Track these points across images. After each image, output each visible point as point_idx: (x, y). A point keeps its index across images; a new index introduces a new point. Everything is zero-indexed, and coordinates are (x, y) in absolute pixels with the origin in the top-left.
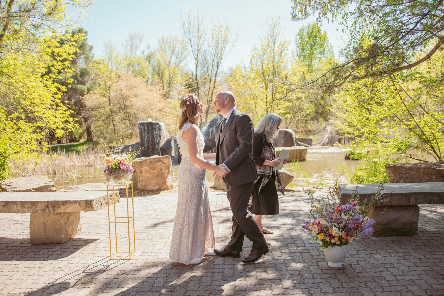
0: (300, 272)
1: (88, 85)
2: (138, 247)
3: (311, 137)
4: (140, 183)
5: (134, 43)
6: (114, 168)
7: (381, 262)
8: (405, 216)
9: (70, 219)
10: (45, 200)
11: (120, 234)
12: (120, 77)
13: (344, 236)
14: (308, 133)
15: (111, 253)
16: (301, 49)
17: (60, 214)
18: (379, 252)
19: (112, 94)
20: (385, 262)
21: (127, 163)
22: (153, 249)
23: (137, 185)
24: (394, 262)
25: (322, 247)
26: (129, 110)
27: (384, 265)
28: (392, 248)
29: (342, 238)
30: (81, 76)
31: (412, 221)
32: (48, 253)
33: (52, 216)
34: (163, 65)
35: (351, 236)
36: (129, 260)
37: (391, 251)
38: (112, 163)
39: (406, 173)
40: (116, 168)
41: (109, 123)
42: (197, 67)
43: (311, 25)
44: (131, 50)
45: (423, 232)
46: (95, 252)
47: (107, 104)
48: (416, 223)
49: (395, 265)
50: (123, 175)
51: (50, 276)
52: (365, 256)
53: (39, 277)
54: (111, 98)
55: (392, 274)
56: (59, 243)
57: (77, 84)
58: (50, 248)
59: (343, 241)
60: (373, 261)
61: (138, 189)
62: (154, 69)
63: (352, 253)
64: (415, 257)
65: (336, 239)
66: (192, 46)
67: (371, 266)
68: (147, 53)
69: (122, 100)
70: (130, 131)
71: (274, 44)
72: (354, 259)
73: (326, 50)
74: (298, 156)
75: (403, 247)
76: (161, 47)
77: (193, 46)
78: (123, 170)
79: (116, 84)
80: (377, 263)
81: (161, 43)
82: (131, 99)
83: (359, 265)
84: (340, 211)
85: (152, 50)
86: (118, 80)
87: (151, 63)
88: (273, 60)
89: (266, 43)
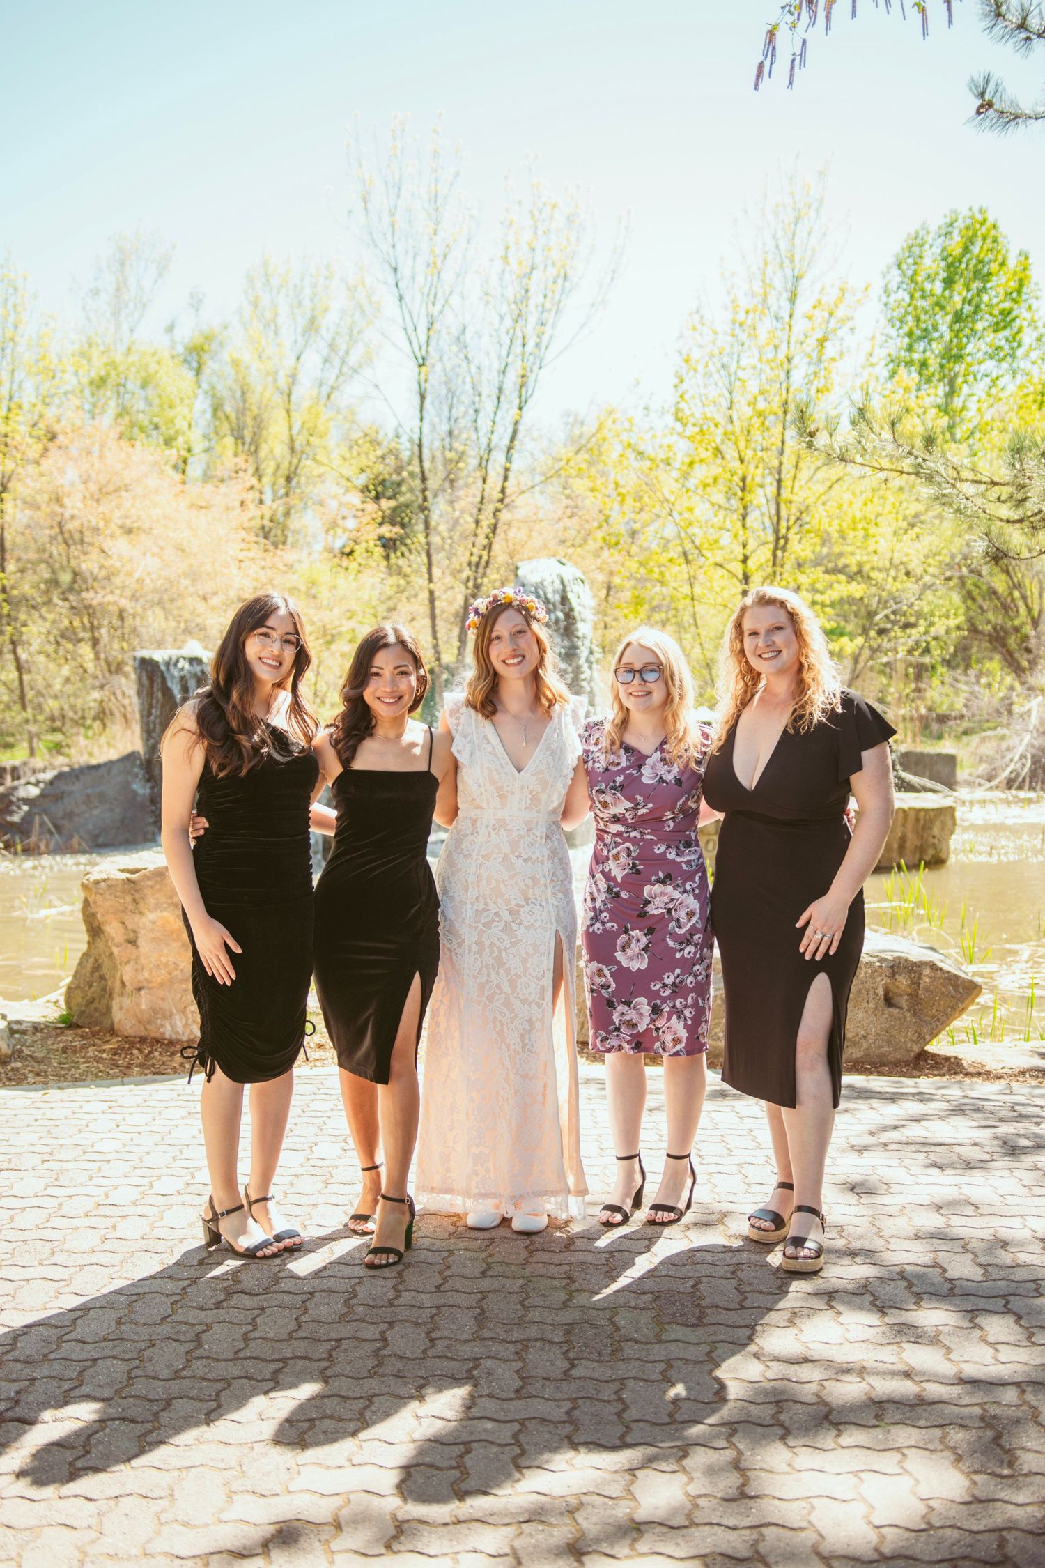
3: (947, 747)
4: (127, 1002)
12: (53, 437)
14: (935, 727)
16: (910, 334)
23: (109, 1009)
26: (95, 598)
34: (262, 391)
42: (423, 397)
43: (960, 224)
44: (116, 313)
54: (8, 533)
61: (112, 1031)
62: (216, 409)
66: (401, 298)
68: (186, 333)
69: (62, 548)
70: (96, 695)
71: (792, 300)
73: (1028, 337)
74: (912, 840)
76: (255, 304)
77: (407, 298)
79: (31, 469)
81: (259, 284)
82: (108, 545)
86: (46, 449)
87: (204, 378)
88: (783, 376)
89: (753, 296)
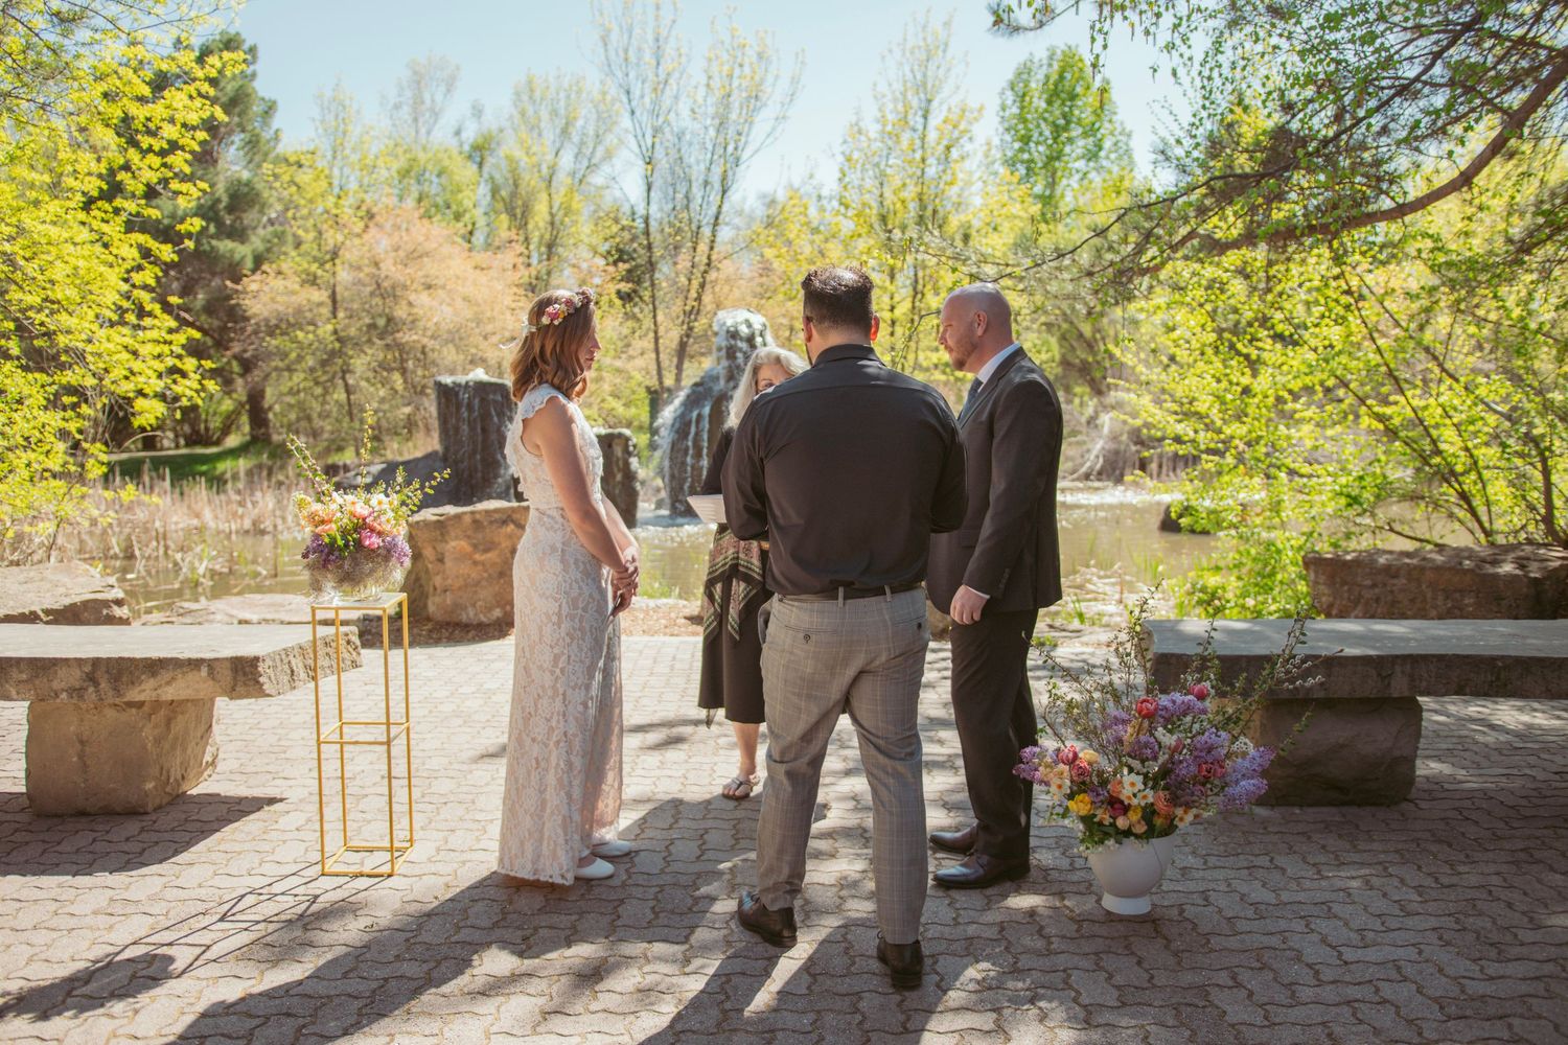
0: (1002, 929)
1: (256, 242)
2: (422, 828)
4: (437, 599)
5: (427, 97)
6: (341, 543)
7: (1285, 896)
8: (1374, 737)
9: (178, 726)
10: (83, 656)
11: (358, 782)
12: (371, 216)
13: (1161, 806)
15: (322, 851)
16: (1020, 139)
17: (140, 705)
18: (1280, 860)
19: (344, 275)
20: (1301, 897)
21: (387, 527)
22: (478, 840)
23: (425, 606)
24: (1334, 896)
25: (1082, 841)
26: (406, 337)
27: (1295, 907)
28: (1324, 847)
29: (1154, 812)
30: (231, 209)
31: (1397, 753)
32: (91, 848)
33: (110, 713)
34: (530, 180)
35: (1188, 806)
36: (390, 876)
37: (1322, 859)
38: (334, 526)
39: (1374, 586)
40: (347, 545)
41: (331, 380)
42: (649, 190)
43: (1059, 56)
44: (416, 120)
45: (1430, 792)
46: (267, 847)
47: (326, 311)
48: (1410, 761)
49: (1336, 908)
50: (372, 571)
51: (97, 934)
52: (1231, 874)
53: (55, 935)
54: (338, 289)
55: (1324, 941)
56: (134, 812)
57: (216, 236)
58: (100, 827)
59: (1158, 822)
60: (1259, 894)
61: (428, 619)
62: (495, 191)
63: (1185, 864)
64: (1402, 881)
65: (1134, 816)
66: (633, 113)
67: (1250, 913)
68: (470, 134)
69: (377, 300)
70: (407, 410)
71: (925, 117)
72: (1191, 886)
73: (1107, 144)
75: (1362, 846)
76: (523, 114)
77: (638, 113)
78: (372, 553)
79: (357, 241)
80: (1274, 901)
81: (525, 98)
82: (412, 297)
83: (1210, 909)
84: (1149, 716)
85: (490, 122)
86: (367, 226)
87: (486, 169)
88: (919, 173)
89: (898, 113)
